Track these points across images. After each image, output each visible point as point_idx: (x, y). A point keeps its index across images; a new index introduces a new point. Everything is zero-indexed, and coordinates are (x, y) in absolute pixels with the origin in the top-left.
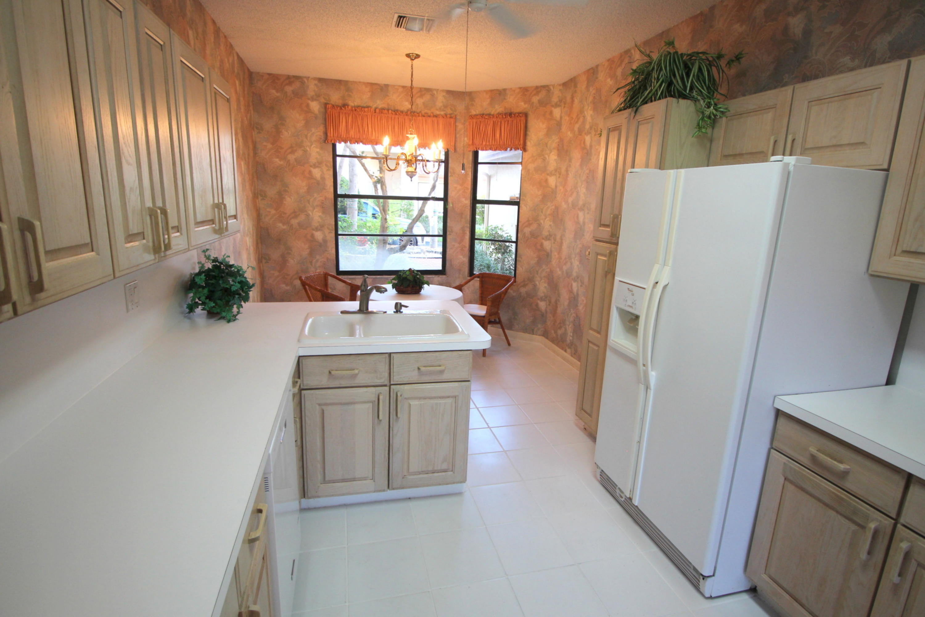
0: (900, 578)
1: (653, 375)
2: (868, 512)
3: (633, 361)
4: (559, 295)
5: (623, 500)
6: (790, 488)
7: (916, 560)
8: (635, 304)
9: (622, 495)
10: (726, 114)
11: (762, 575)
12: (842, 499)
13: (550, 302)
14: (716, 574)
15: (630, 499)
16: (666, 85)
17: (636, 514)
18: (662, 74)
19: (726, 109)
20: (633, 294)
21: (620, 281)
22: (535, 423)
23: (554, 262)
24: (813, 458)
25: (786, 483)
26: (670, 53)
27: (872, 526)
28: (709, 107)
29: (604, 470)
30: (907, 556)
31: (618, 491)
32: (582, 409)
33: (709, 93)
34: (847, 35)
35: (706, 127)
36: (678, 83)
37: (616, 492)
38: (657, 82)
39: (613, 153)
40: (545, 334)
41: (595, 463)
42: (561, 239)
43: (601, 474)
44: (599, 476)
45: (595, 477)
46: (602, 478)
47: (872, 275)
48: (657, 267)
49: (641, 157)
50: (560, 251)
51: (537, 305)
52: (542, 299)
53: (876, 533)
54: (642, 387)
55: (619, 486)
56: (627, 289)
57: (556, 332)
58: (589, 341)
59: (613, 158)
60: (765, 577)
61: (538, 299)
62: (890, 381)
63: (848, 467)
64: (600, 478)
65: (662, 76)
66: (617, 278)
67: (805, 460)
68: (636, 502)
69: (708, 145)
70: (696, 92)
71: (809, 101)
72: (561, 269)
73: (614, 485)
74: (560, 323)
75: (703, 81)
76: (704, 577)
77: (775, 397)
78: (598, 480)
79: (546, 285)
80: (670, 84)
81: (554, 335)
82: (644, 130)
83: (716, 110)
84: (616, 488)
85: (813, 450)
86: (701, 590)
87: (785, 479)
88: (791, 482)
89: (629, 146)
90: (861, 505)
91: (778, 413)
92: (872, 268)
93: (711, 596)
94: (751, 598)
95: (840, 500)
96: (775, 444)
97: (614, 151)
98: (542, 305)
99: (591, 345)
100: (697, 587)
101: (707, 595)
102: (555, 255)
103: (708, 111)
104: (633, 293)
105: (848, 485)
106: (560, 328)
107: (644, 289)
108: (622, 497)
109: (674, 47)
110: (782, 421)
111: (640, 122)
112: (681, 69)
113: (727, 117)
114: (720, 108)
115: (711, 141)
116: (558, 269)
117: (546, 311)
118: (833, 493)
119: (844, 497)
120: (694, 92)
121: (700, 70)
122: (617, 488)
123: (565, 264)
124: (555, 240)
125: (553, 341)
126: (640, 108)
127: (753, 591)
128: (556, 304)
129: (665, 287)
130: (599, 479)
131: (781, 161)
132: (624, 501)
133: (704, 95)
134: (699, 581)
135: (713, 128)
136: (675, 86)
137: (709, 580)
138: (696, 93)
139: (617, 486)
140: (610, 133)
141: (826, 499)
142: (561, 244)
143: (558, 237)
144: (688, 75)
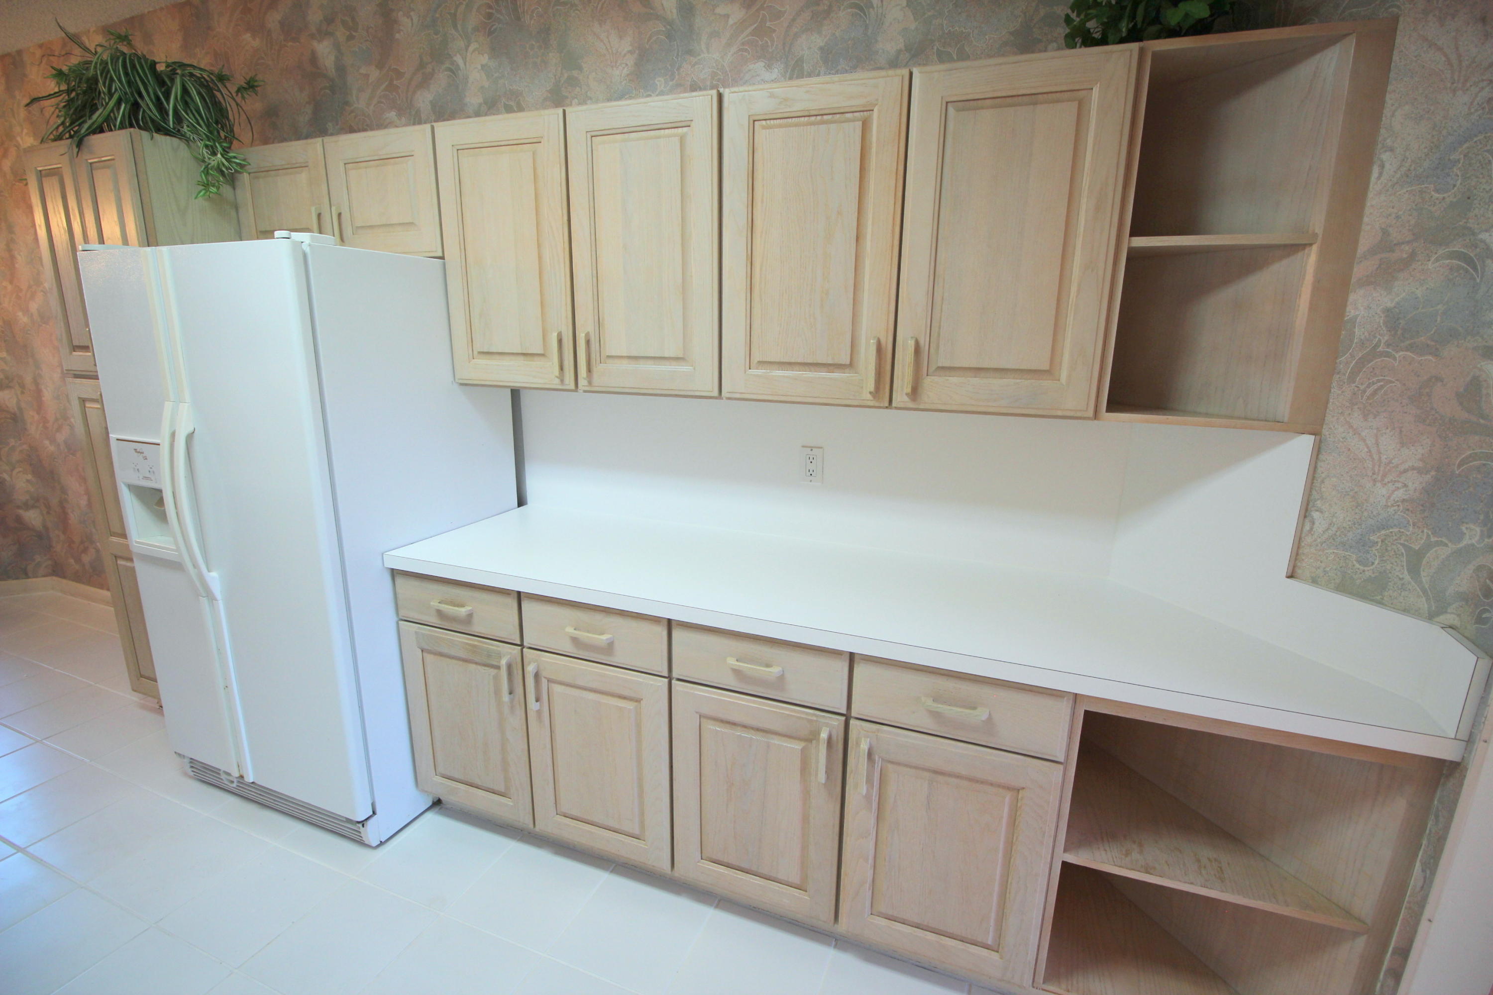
0: (538, 703)
1: (214, 578)
2: (499, 649)
3: (175, 566)
4: (64, 491)
5: (234, 785)
6: (429, 658)
7: (545, 678)
8: (154, 472)
9: (231, 779)
10: (246, 168)
11: (434, 779)
12: (475, 646)
13: (48, 507)
14: (378, 811)
15: (242, 777)
16: (128, 107)
17: (260, 795)
18: (116, 87)
19: (244, 160)
20: (146, 457)
21: (118, 440)
22: (45, 739)
23: (34, 430)
24: (440, 613)
25: (426, 655)
26: (124, 54)
27: (503, 662)
28: (214, 154)
29: (193, 757)
30: (537, 676)
31: (223, 776)
32: (142, 676)
33: (211, 132)
34: (387, 83)
35: (217, 184)
36: (148, 104)
37: (222, 779)
38: (110, 100)
39: (58, 216)
40: (57, 570)
41: (175, 752)
42: (36, 382)
43: (192, 765)
44: (189, 771)
45: (186, 774)
46: (195, 770)
47: (462, 384)
48: (168, 406)
49: (111, 227)
50: (40, 406)
51: (19, 519)
52: (27, 506)
53: (509, 667)
54: (204, 601)
55: (223, 767)
56: (134, 451)
57: (78, 560)
58: (115, 557)
59: (60, 225)
60: (439, 779)
61: (19, 507)
62: (521, 502)
63: (470, 608)
64: (193, 771)
65: (116, 89)
66: (113, 436)
67: (434, 620)
68: (250, 778)
69: (233, 213)
70: (188, 126)
71: (346, 162)
72: (53, 441)
73: (216, 771)
74: (82, 542)
75: (196, 111)
76: (363, 823)
77: (383, 554)
78: (190, 777)
79: (30, 477)
80: (136, 106)
81: (77, 567)
82: (102, 178)
83: (228, 160)
84: (219, 774)
85: (435, 604)
86: (366, 842)
87: (422, 651)
88: (430, 652)
89: (84, 206)
90: (492, 645)
91: (395, 573)
92: (457, 377)
93: (381, 842)
94: (437, 813)
95: (474, 649)
96: (403, 613)
97: (60, 214)
98: (33, 517)
99: (120, 562)
100: (361, 843)
101: (375, 843)
102: (31, 415)
103: (214, 160)
104: (144, 455)
105: (477, 628)
106: (85, 550)
107: (159, 445)
108: (232, 782)
109: (130, 44)
110: (400, 581)
111: (94, 165)
112: (150, 84)
113: (249, 173)
114: (235, 157)
115: (236, 208)
116: (47, 442)
117: (46, 528)
118: (467, 644)
119: (476, 643)
120: (185, 127)
121: (185, 91)
122: (221, 772)
123: (59, 429)
124: (22, 386)
125: (77, 578)
126: (86, 139)
127: (437, 803)
128: (63, 508)
129: (190, 437)
130: (192, 774)
131: (288, 238)
132: (238, 786)
133: (201, 133)
134: (360, 832)
135: (234, 189)
136: (144, 111)
137: (370, 823)
138: (189, 129)
139: (220, 770)
140: (44, 179)
141: (462, 654)
142: (39, 392)
143: (28, 380)
144: (167, 96)
